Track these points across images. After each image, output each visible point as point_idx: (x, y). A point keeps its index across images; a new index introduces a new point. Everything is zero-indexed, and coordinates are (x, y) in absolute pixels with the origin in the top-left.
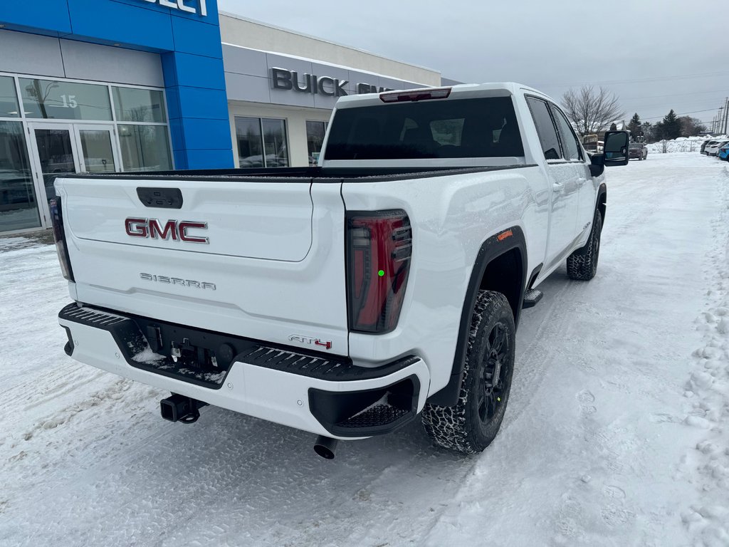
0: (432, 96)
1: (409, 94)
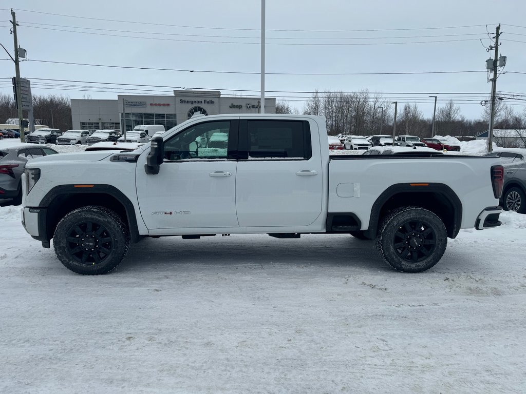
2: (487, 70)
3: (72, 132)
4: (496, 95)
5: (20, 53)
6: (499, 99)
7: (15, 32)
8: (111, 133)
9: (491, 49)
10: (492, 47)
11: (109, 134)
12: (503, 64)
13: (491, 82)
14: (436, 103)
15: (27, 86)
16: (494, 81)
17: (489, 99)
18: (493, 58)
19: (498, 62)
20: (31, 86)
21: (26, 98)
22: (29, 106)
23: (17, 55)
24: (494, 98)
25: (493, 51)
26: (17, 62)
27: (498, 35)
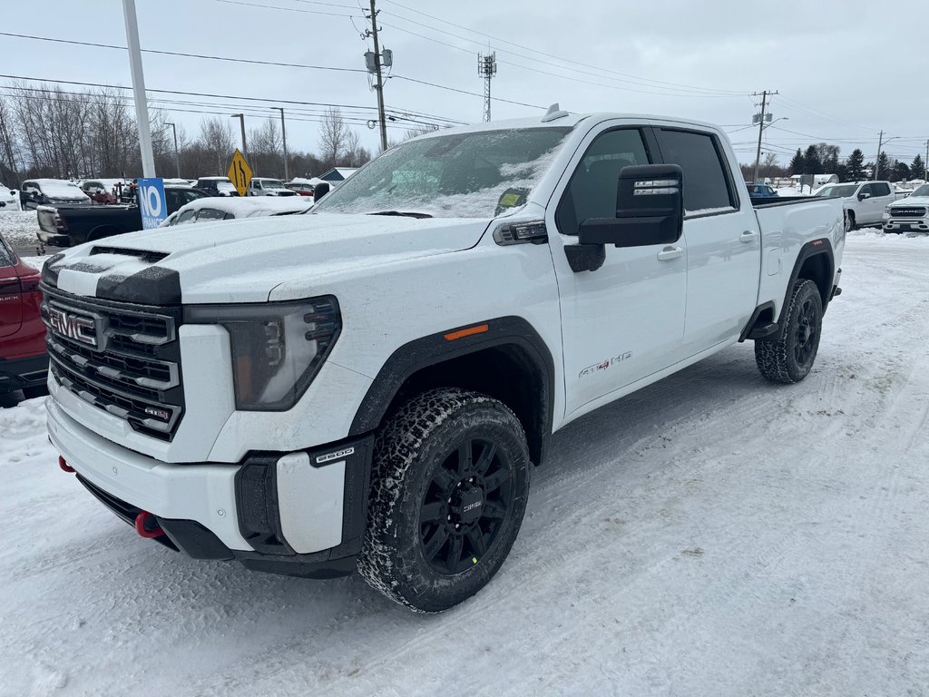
2: (367, 69)
4: (386, 113)
6: (390, 118)
9: (368, 36)
10: (369, 33)
12: (389, 64)
13: (376, 91)
14: (283, 118)
16: (379, 87)
17: (377, 117)
18: (373, 50)
19: (381, 58)
24: (382, 116)
25: (371, 40)
27: (374, 15)
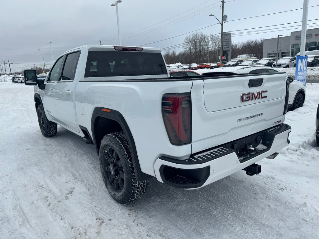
0: (136, 50)
1: (127, 48)
3: (248, 61)
5: (224, 18)
7: (223, 7)
8: (270, 60)
11: (269, 60)
15: (229, 36)
20: (232, 36)
21: (228, 44)
22: (229, 48)
23: (223, 20)
26: (222, 24)
